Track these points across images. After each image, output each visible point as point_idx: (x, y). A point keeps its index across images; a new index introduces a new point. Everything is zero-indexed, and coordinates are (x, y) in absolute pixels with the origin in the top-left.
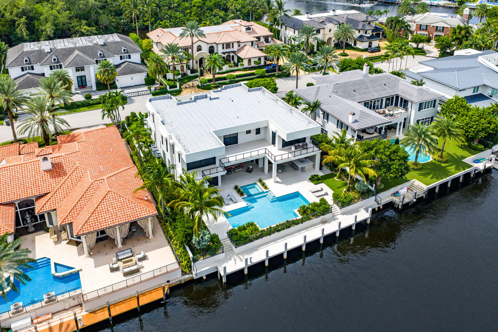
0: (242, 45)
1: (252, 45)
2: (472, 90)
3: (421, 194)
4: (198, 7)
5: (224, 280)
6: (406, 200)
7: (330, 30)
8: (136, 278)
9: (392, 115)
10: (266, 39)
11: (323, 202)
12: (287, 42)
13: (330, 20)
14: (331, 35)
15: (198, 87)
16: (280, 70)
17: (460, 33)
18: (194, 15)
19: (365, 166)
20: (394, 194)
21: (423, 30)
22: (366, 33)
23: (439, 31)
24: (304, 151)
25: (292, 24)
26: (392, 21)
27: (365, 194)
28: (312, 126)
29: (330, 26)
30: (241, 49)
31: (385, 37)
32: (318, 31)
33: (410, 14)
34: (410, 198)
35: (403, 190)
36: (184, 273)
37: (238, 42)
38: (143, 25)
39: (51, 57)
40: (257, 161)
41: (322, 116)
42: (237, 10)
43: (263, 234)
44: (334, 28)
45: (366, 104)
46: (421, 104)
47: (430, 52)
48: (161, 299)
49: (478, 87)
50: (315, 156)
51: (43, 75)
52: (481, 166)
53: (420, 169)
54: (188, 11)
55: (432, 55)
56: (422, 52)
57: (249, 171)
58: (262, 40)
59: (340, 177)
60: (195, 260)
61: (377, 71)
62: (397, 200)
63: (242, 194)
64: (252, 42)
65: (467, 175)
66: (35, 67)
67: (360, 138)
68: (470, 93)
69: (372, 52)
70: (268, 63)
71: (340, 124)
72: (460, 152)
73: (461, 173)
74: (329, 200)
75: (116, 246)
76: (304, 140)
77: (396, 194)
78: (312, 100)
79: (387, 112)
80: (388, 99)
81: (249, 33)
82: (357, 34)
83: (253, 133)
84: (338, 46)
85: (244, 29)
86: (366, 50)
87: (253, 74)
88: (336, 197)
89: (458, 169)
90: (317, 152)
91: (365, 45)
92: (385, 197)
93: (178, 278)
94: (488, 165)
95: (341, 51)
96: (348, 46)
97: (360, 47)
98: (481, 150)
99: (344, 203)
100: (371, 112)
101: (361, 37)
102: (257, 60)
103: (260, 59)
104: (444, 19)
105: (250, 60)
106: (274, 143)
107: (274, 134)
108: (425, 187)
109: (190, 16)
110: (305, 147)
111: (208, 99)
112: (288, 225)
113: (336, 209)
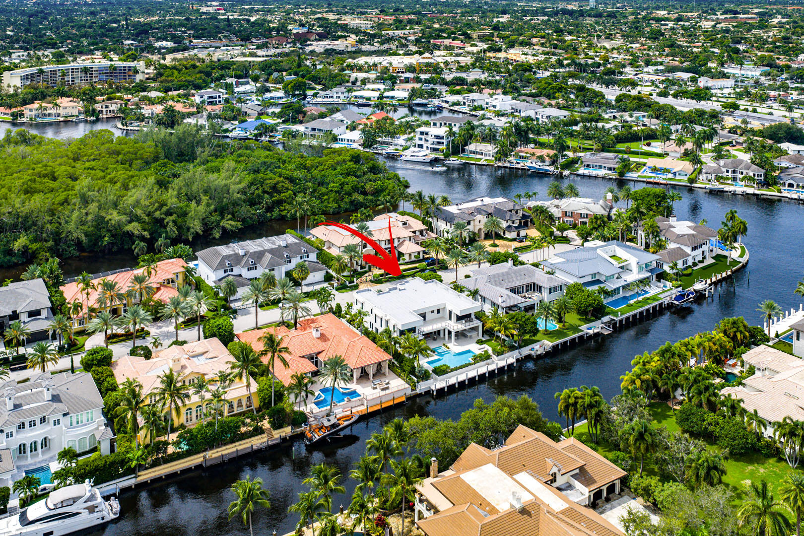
0: (401, 240)
1: (410, 240)
2: (590, 276)
3: (548, 349)
4: (336, 192)
5: (435, 393)
6: (538, 353)
7: (480, 222)
8: (387, 392)
9: (530, 298)
10: (421, 232)
11: (486, 352)
12: (439, 233)
13: (479, 210)
14: (481, 226)
15: (371, 281)
16: (439, 264)
17: (596, 222)
18: (333, 201)
19: (510, 328)
20: (531, 350)
21: (569, 216)
22: (513, 223)
23: (584, 217)
24: (471, 323)
25: (444, 217)
26: (537, 210)
27: (512, 348)
28: (474, 305)
29: (479, 217)
30: (401, 244)
31: (534, 224)
32: (469, 223)
33: (557, 199)
34: (540, 351)
35: (536, 346)
36: (412, 390)
37: (399, 238)
38: (280, 214)
39: (247, 260)
40: (439, 331)
41: (480, 300)
42: (387, 202)
43: (452, 370)
44: (484, 219)
45: (512, 290)
46: (550, 289)
47: (574, 240)
48: (404, 402)
49: (595, 274)
50: (478, 326)
51: (240, 276)
52: (591, 332)
53: (550, 334)
54: (326, 197)
55: (575, 243)
56: (566, 240)
57: (435, 339)
58: (418, 233)
59: (496, 341)
60: (418, 382)
61: (522, 263)
62: (533, 353)
63: (434, 352)
64: (410, 237)
65: (581, 337)
66: (235, 269)
67: (507, 313)
68: (589, 279)
69: (521, 241)
70: (426, 256)
71: (493, 304)
72: (578, 323)
73: (576, 335)
74: (490, 352)
75: (369, 379)
76: (470, 315)
77: (532, 349)
78: (472, 289)
79: (527, 296)
80: (527, 286)
81: (406, 228)
82: (504, 224)
83: (436, 312)
84: (488, 236)
85: (401, 224)
86: (514, 240)
87: (416, 268)
88: (493, 350)
89: (574, 333)
90: (480, 324)
91: (513, 235)
92: (526, 351)
93: (409, 392)
94: (596, 331)
95: (491, 242)
96: (498, 236)
97: (509, 237)
98: (593, 321)
99: (499, 354)
100: (516, 296)
101: (509, 227)
102: (416, 254)
103: (419, 253)
104: (587, 205)
105: (410, 255)
106: (450, 318)
107: (450, 312)
108: (551, 344)
109: (328, 203)
110: (471, 321)
111: (398, 290)
112: (467, 365)
113: (494, 357)
